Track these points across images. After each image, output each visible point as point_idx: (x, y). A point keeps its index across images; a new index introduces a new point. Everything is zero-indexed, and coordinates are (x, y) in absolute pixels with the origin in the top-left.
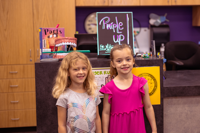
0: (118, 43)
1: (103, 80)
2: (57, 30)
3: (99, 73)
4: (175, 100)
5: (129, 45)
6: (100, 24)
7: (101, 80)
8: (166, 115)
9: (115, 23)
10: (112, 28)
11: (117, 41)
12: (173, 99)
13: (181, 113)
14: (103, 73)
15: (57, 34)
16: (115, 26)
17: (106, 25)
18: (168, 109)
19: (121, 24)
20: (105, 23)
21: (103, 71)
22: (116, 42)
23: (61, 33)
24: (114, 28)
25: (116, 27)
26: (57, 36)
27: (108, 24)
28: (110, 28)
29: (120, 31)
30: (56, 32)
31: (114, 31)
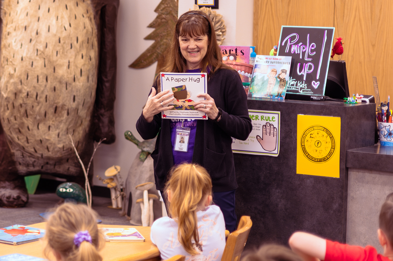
0: (302, 76)
1: (259, 128)
2: (236, 50)
3: (255, 118)
4: (368, 176)
5: (319, 80)
6: (283, 44)
7: (257, 128)
8: (353, 198)
9: (305, 44)
10: (299, 52)
11: (302, 73)
12: (366, 174)
13: (378, 199)
14: (260, 118)
15: (235, 56)
16: (304, 48)
17: (291, 46)
18: (357, 189)
19: (313, 46)
20: (290, 43)
21: (260, 115)
22: (300, 74)
23: (243, 54)
24: (302, 52)
25: (306, 51)
26: (235, 59)
27: (293, 44)
28: (296, 52)
29: (309, 57)
30: (234, 52)
31: (301, 57)
